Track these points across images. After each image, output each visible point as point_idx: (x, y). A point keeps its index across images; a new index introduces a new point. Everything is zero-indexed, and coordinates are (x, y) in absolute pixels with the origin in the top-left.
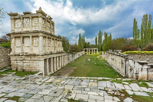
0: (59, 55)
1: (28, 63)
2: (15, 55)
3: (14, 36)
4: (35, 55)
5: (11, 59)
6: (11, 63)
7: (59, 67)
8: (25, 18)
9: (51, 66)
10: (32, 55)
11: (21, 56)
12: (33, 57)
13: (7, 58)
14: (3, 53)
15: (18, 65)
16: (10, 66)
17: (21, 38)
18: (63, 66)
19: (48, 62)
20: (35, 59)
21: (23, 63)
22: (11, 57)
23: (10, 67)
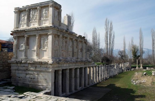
0: (82, 66)
1: (32, 75)
2: (17, 63)
3: (17, 36)
4: (41, 63)
5: (12, 68)
6: (11, 73)
7: (80, 86)
8: (31, 10)
9: (65, 83)
10: (37, 63)
11: (24, 63)
12: (39, 66)
13: (7, 67)
14: (2, 59)
15: (19, 77)
16: (10, 77)
17: (25, 38)
18: (88, 85)
19: (61, 75)
20: (42, 69)
21: (26, 74)
22: (12, 65)
23: (9, 79)
